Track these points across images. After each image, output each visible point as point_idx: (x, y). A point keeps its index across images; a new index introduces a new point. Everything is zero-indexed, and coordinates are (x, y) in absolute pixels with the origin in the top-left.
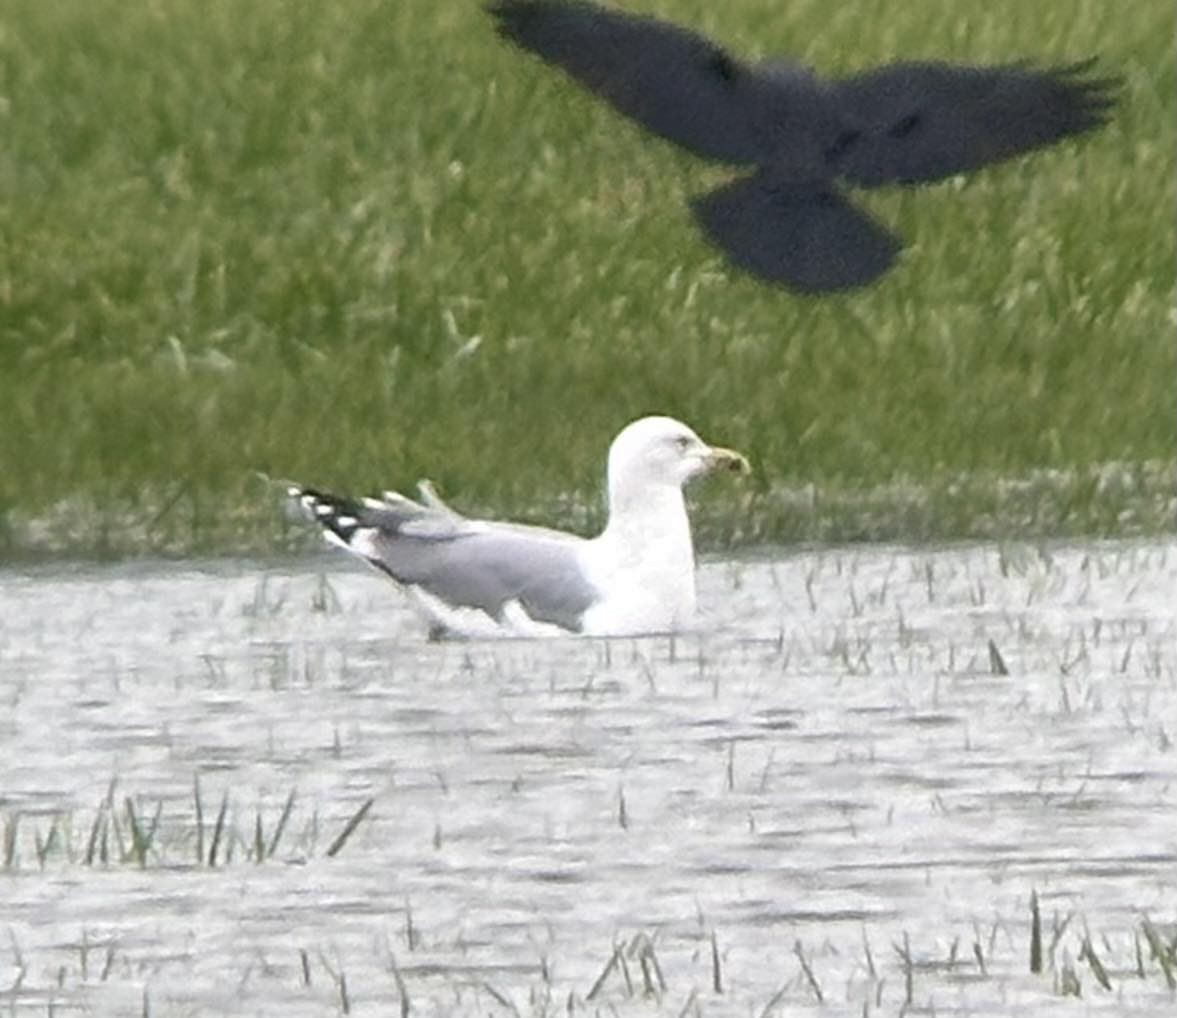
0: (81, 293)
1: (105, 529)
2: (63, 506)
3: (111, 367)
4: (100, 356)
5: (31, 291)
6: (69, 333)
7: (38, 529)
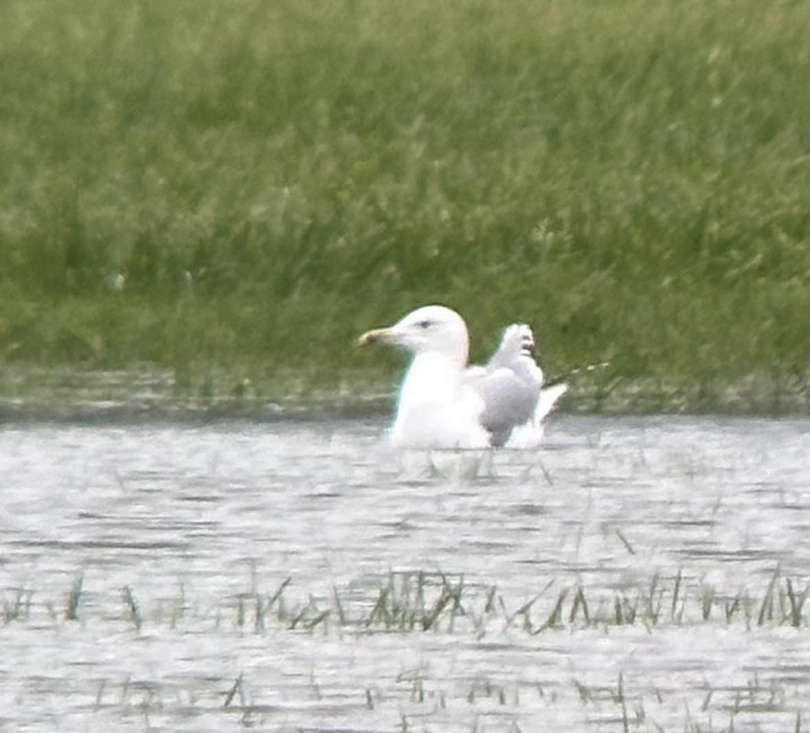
0: (766, 232)
1: (777, 394)
2: (750, 378)
3: (786, 285)
4: (778, 277)
5: (732, 231)
6: (757, 259)
7: (731, 393)
